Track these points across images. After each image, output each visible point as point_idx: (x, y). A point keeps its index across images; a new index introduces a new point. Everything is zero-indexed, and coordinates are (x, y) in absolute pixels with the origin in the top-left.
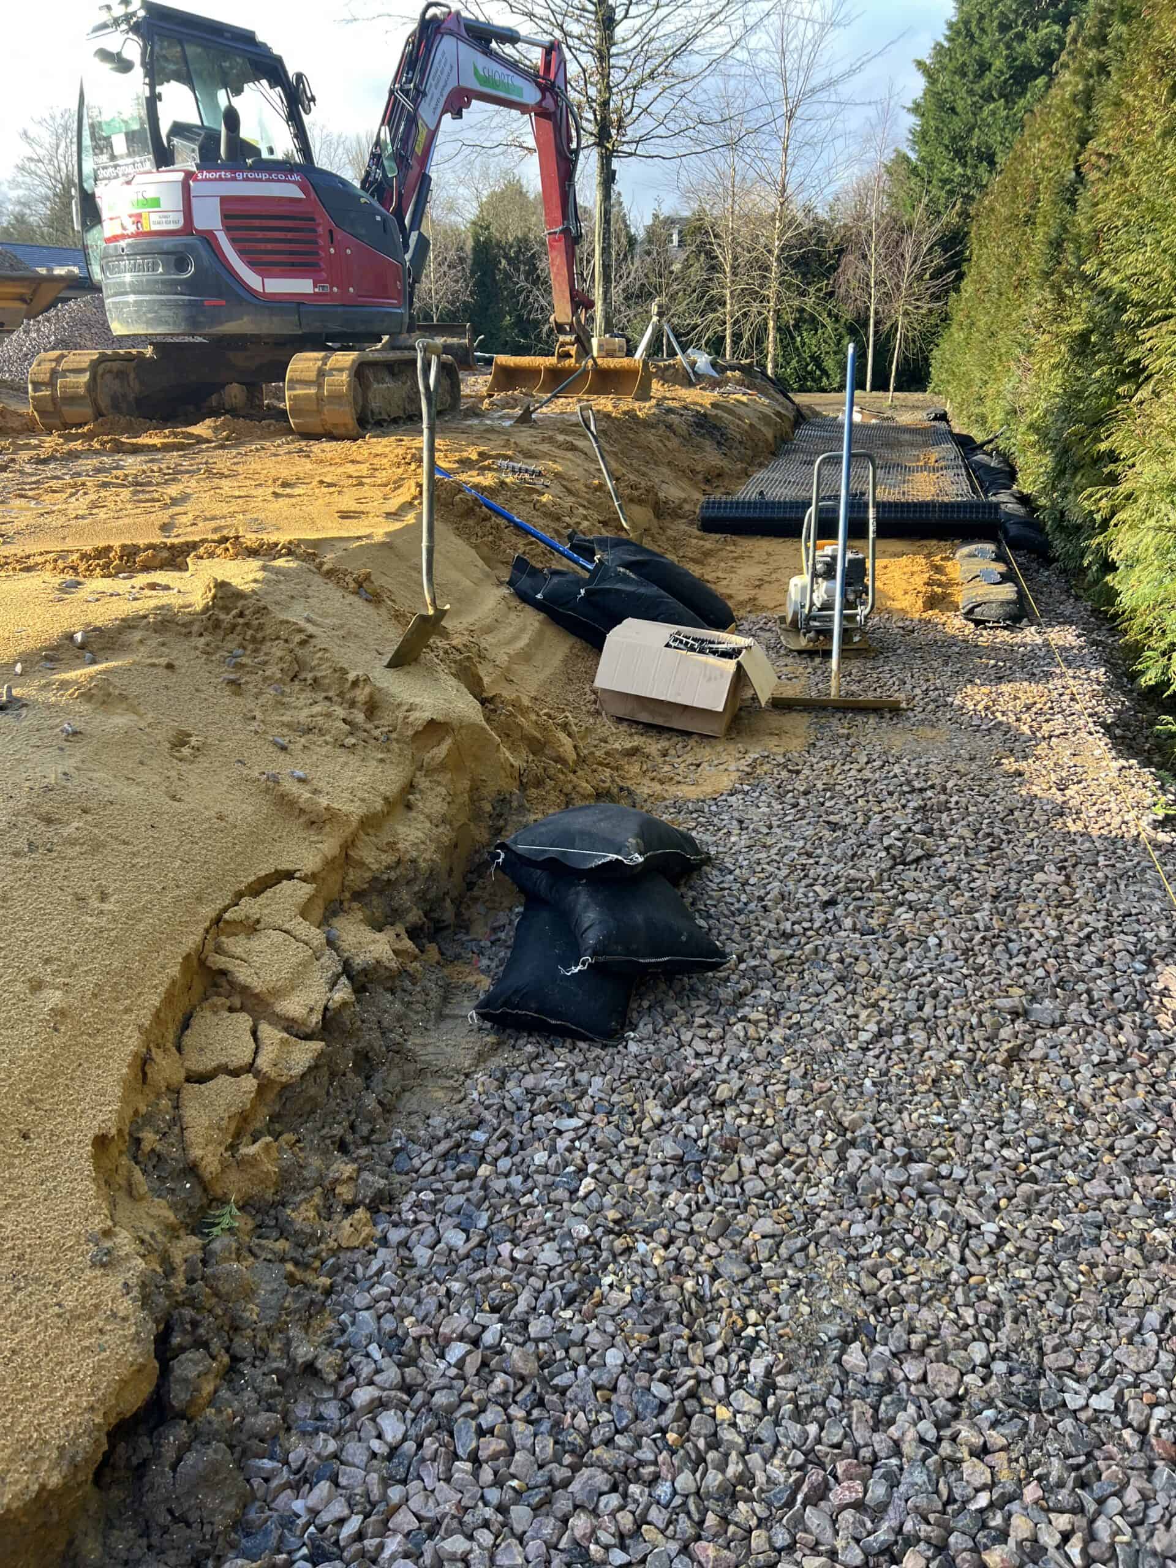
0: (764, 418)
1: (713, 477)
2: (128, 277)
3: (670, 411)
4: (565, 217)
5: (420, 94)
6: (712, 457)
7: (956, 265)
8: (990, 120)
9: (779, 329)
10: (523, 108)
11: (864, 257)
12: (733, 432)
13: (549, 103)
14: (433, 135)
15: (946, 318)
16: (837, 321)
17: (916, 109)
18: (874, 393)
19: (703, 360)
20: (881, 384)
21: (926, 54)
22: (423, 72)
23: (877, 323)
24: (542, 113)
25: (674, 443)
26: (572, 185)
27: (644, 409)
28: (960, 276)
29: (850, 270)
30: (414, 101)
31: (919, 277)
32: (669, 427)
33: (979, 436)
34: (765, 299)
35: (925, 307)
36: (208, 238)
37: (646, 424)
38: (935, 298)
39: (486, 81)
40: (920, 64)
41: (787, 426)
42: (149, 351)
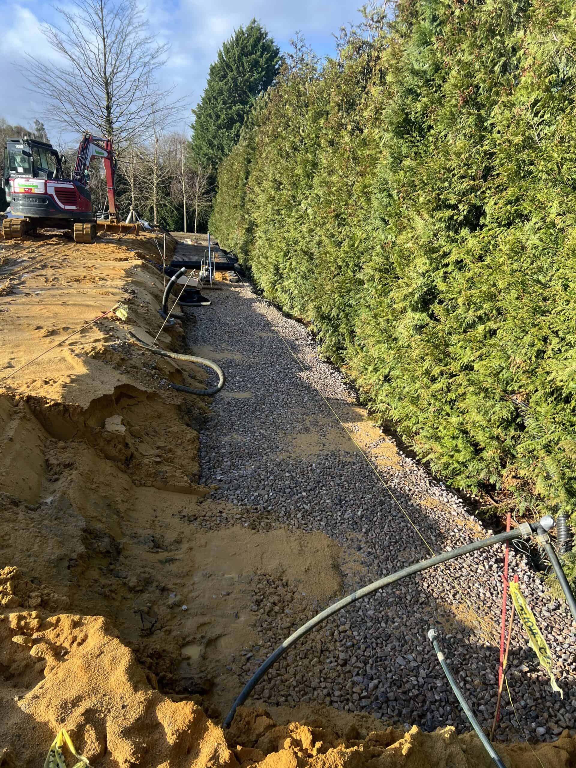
2: (21, 202)
5: (86, 158)
7: (214, 190)
8: (222, 135)
11: (180, 182)
13: (109, 156)
15: (211, 207)
17: (193, 127)
18: (188, 233)
19: (146, 223)
20: (190, 230)
21: (195, 108)
22: (86, 153)
23: (187, 209)
28: (216, 194)
29: (175, 186)
33: (228, 251)
34: (152, 200)
36: (51, 195)
40: (193, 111)
41: (174, 244)
42: (28, 220)
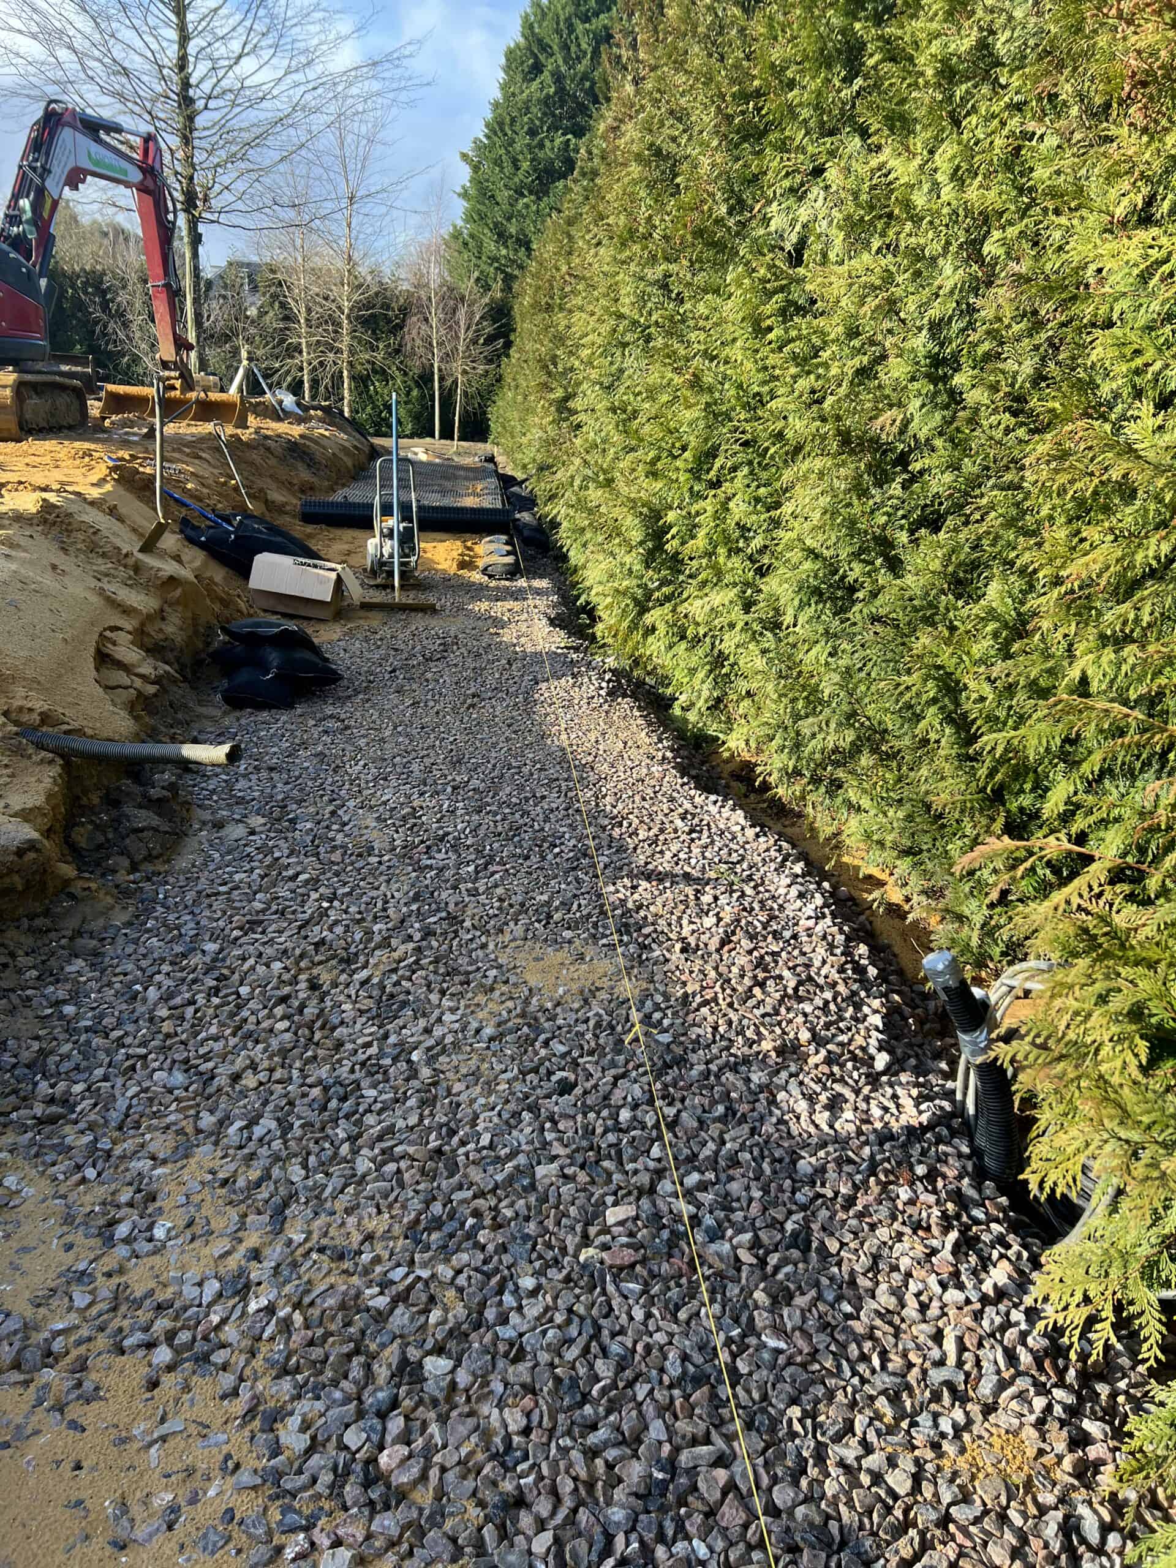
0: (344, 449)
1: (306, 488)
3: (266, 437)
4: (166, 273)
5: (46, 171)
6: (305, 475)
7: (506, 336)
8: (524, 212)
9: (352, 378)
10: (128, 185)
11: (426, 320)
12: (318, 456)
13: (149, 183)
14: (55, 204)
15: (499, 380)
16: (405, 374)
17: (465, 195)
18: (441, 441)
19: (289, 400)
20: (446, 434)
21: (468, 148)
22: (47, 154)
23: (442, 379)
24: (142, 189)
25: (273, 462)
26: (170, 249)
27: (246, 435)
28: (508, 344)
29: (414, 330)
30: (41, 177)
31: (475, 342)
32: (268, 449)
34: (339, 351)
35: (481, 368)
37: (249, 445)
38: (490, 361)
39: (97, 163)
40: (464, 156)
41: (363, 458)
